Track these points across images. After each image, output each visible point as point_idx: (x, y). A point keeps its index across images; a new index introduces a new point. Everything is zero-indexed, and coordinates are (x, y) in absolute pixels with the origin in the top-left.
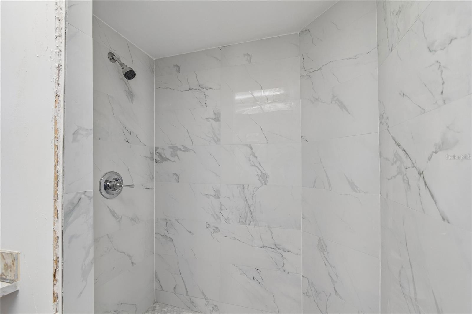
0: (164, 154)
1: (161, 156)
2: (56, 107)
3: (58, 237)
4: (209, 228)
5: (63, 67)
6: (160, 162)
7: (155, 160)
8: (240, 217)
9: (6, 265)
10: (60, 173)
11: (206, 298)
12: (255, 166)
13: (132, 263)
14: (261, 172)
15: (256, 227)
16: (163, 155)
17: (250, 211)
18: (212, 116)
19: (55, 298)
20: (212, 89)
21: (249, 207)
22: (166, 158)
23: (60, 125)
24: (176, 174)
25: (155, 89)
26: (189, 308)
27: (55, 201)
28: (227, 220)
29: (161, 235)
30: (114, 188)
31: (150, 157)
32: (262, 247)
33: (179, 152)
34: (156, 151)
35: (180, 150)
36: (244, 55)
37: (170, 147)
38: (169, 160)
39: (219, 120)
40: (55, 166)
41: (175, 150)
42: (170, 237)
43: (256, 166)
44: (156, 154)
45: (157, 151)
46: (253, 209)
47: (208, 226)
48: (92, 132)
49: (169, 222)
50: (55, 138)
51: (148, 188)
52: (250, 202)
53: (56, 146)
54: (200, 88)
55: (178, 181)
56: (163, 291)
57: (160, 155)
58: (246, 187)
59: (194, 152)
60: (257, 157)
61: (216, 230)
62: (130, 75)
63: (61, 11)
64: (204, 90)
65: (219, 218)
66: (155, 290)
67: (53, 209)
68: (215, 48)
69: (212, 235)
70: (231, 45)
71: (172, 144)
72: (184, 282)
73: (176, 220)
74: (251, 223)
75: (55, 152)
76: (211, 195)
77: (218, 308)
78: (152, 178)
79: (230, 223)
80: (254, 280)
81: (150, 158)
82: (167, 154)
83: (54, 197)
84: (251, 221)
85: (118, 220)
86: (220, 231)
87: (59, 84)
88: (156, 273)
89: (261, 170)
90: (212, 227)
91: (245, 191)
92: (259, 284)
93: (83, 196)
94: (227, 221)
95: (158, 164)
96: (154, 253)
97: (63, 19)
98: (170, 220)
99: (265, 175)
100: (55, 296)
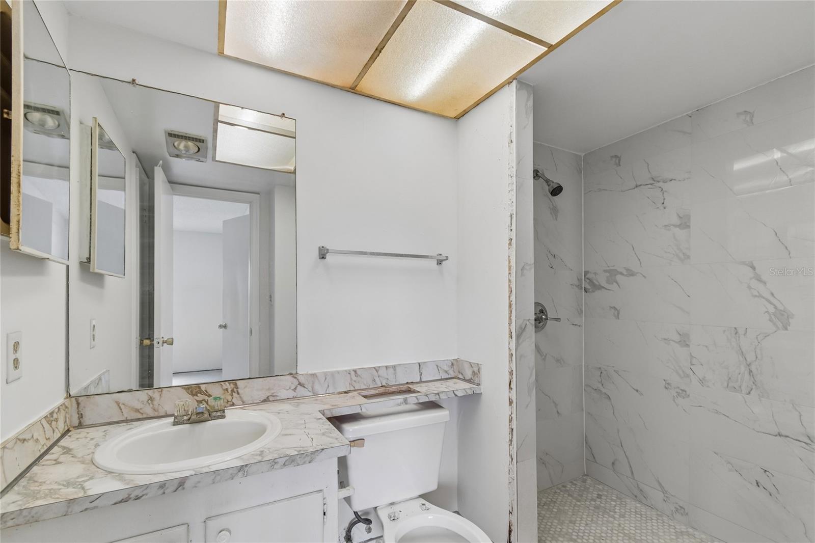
0: (597, 281)
1: (593, 283)
2: (509, 249)
3: (512, 354)
4: (670, 389)
5: (514, 216)
6: (591, 290)
7: (583, 288)
8: (729, 380)
9: (474, 372)
10: (514, 303)
11: (664, 492)
12: (760, 296)
13: (558, 412)
14: (776, 307)
15: (762, 399)
16: (595, 281)
17: (751, 371)
18: (675, 220)
19: (511, 403)
20: (675, 180)
21: (749, 365)
22: (600, 286)
23: (513, 264)
24: (614, 307)
25: (584, 194)
26: (636, 497)
27: (510, 324)
28: (702, 381)
29: (593, 389)
30: (539, 320)
31: (578, 284)
32: (776, 436)
33: (619, 277)
34: (585, 276)
35: (621, 274)
36: (739, 114)
37: (605, 271)
38: (604, 288)
39: (688, 227)
40: (509, 297)
41: (612, 274)
42: (605, 393)
43: (764, 298)
44: (585, 280)
45: (587, 277)
46: (757, 370)
47: (668, 386)
48: (533, 266)
49: (605, 373)
50: (509, 274)
51: (576, 325)
52: (750, 357)
53: (510, 280)
54: (653, 182)
55: (618, 317)
56: (596, 463)
57: (590, 281)
58: (741, 331)
59: (644, 276)
60: (766, 283)
61: (683, 393)
62: (557, 191)
63: (513, 169)
64: (661, 184)
65: (688, 376)
66: (585, 459)
67: (508, 331)
68: (681, 116)
69: (674, 401)
70: (711, 105)
71: (609, 267)
72: (628, 459)
73: (615, 371)
74: (752, 391)
75: (509, 285)
76: (673, 341)
77: (686, 512)
78: (580, 312)
79: (708, 387)
80: (758, 486)
81: (577, 286)
82: (602, 280)
83: (509, 321)
84: (752, 389)
85: (543, 357)
86: (689, 396)
87: (511, 230)
88: (586, 437)
89: (774, 305)
90: (675, 388)
91: (739, 338)
92: (770, 496)
93: (528, 323)
94: (702, 383)
95: (588, 293)
96: (583, 411)
97: (514, 175)
98: (606, 371)
99: (784, 313)
100: (511, 400)
